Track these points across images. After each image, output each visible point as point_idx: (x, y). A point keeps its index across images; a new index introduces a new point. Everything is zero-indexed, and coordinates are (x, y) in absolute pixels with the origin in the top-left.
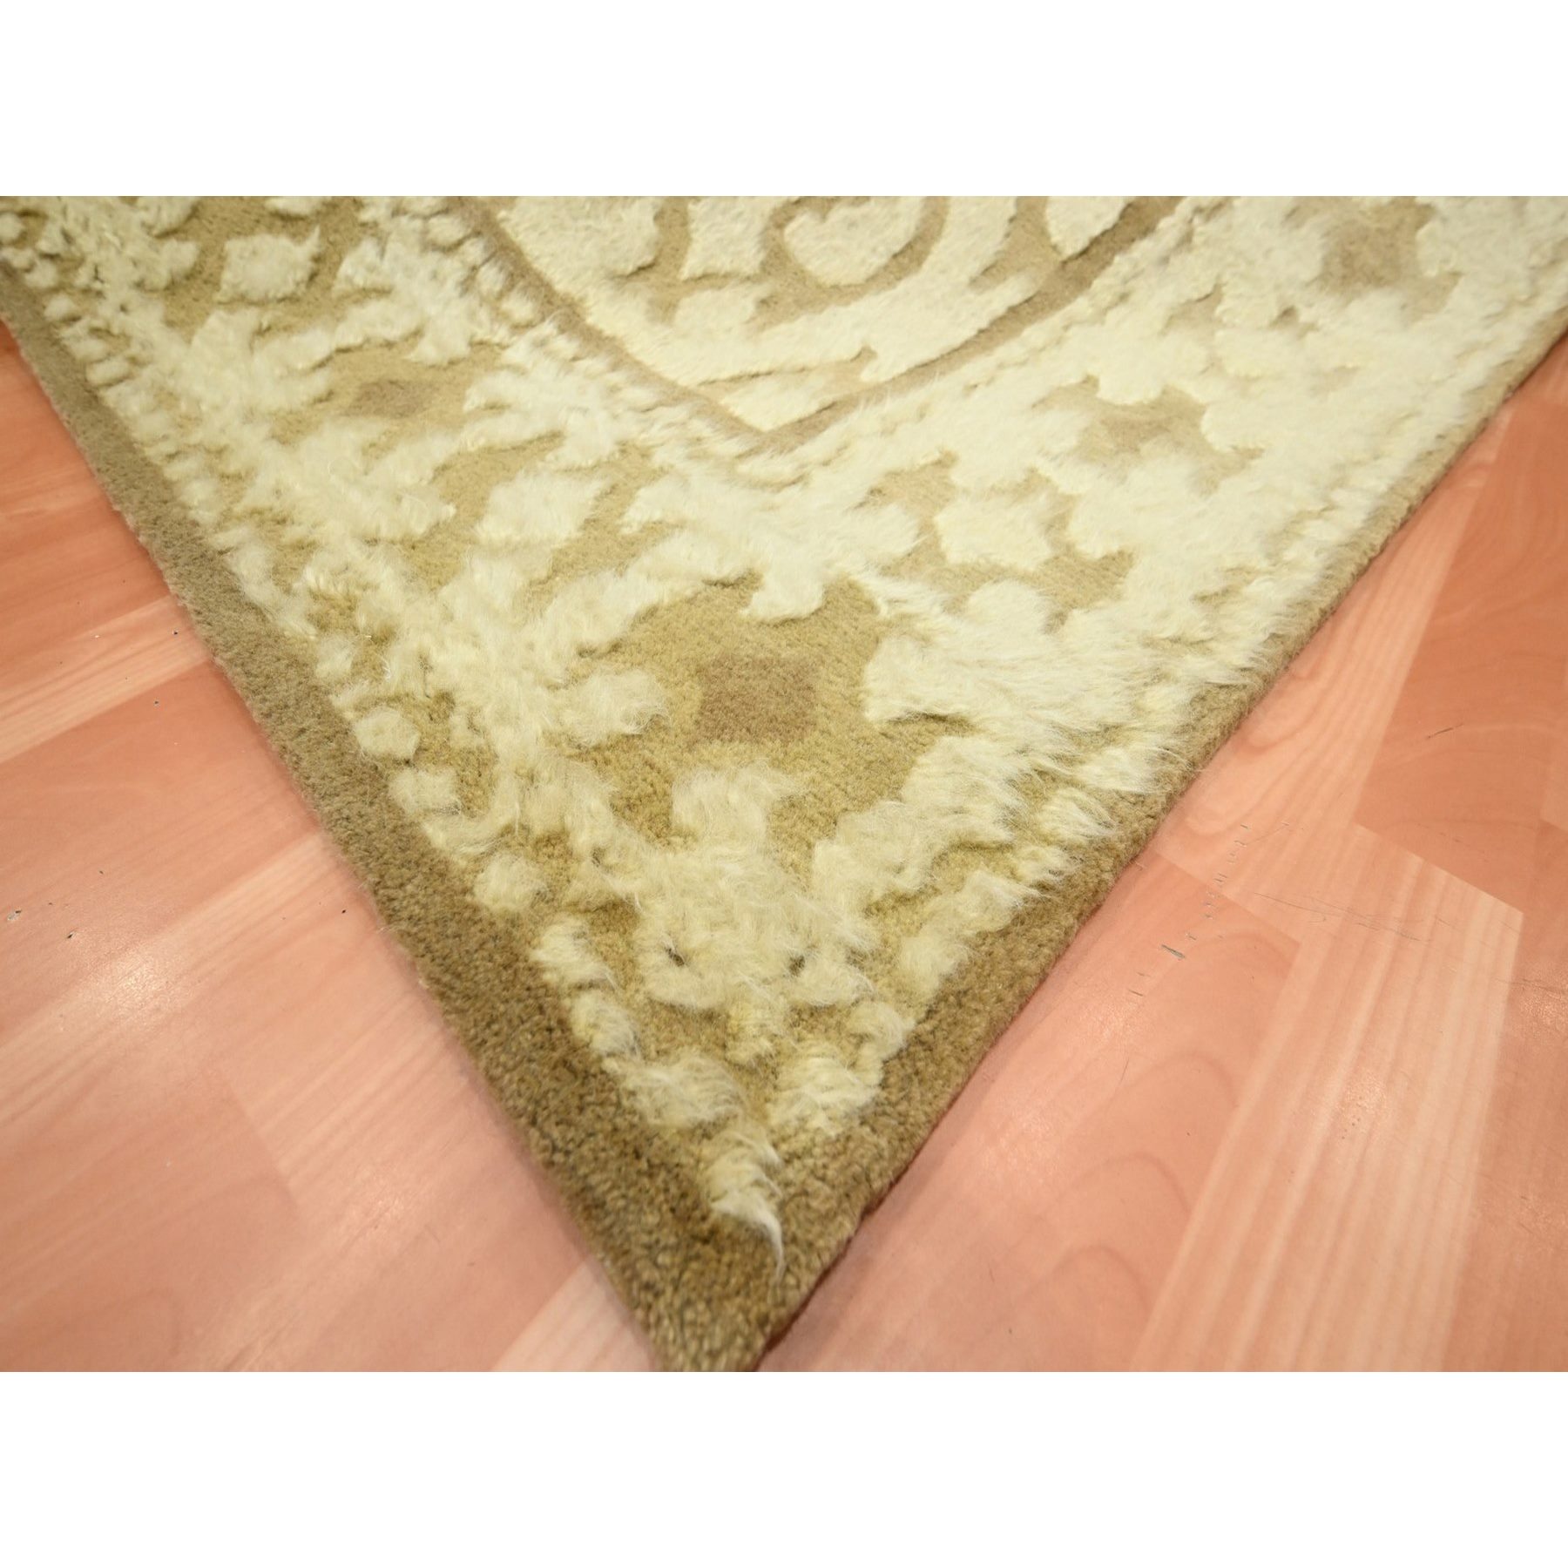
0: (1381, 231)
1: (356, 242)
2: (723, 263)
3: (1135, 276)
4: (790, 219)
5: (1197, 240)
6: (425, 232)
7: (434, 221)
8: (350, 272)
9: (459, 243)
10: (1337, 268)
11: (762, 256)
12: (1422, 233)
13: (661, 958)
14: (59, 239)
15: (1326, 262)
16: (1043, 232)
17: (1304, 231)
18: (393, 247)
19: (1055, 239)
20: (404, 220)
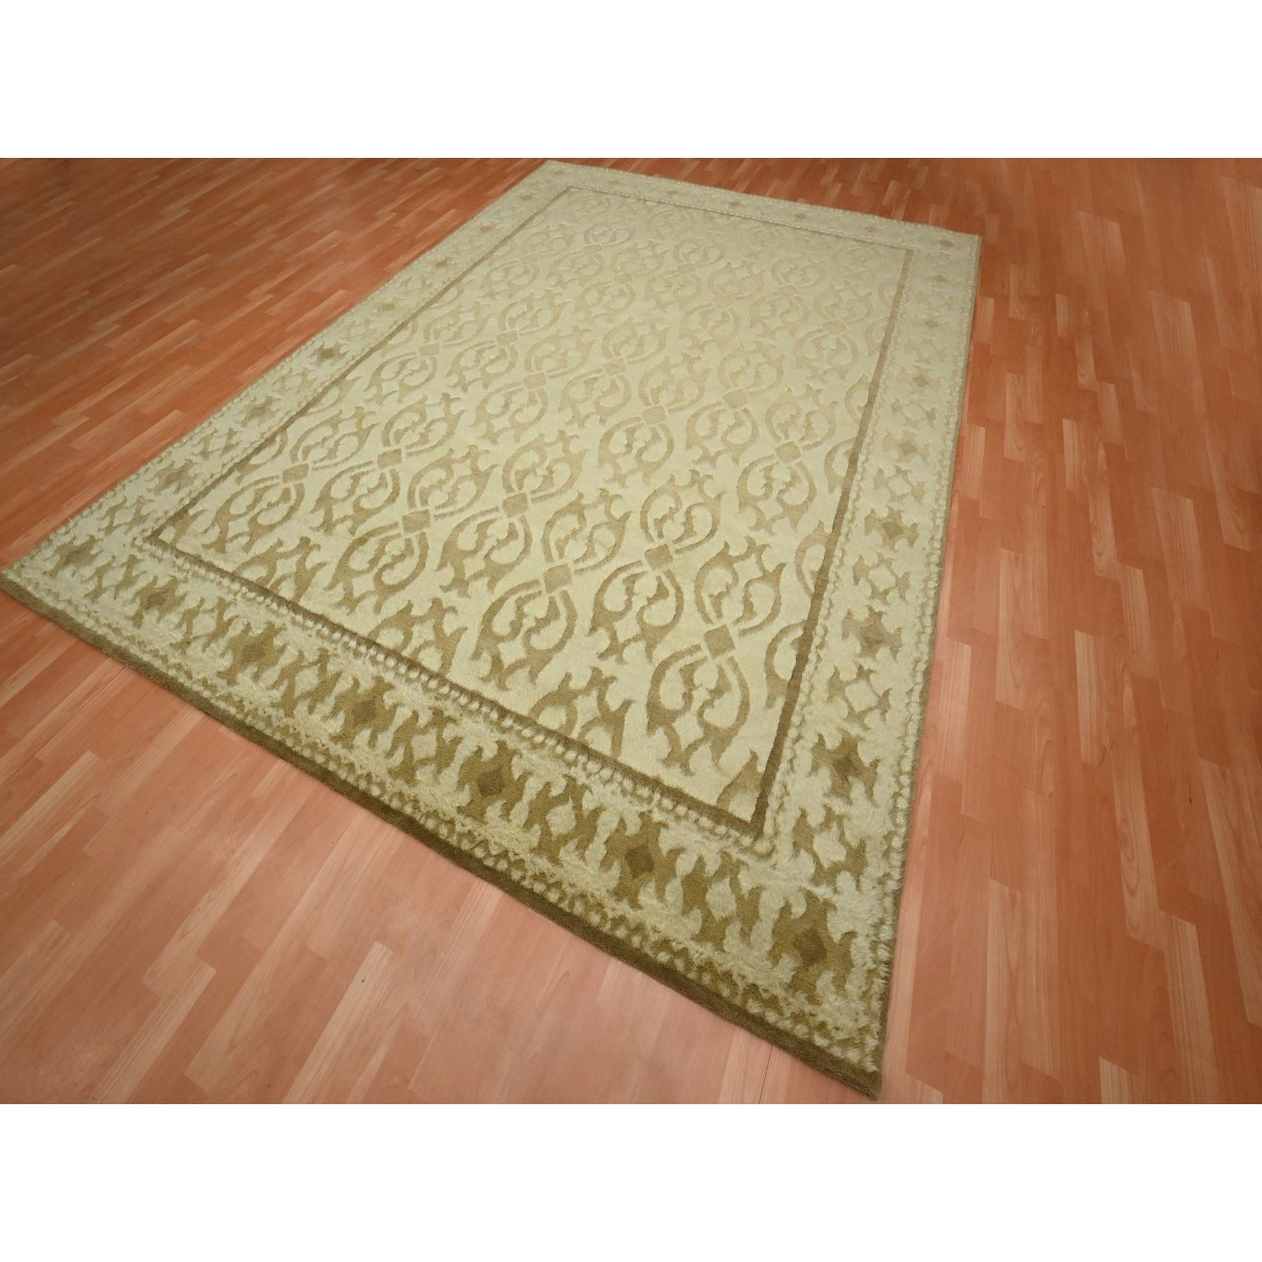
0: (871, 626)
1: (582, 794)
2: (692, 739)
3: (811, 677)
4: (703, 712)
5: (822, 656)
6: (600, 778)
7: (601, 772)
8: (586, 806)
9: (612, 776)
10: (866, 644)
11: (703, 729)
12: (882, 621)
13: (834, 1031)
14: (496, 847)
15: (862, 644)
16: (777, 677)
17: (850, 637)
18: (594, 789)
19: (782, 677)
20: (592, 778)
